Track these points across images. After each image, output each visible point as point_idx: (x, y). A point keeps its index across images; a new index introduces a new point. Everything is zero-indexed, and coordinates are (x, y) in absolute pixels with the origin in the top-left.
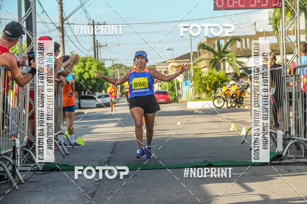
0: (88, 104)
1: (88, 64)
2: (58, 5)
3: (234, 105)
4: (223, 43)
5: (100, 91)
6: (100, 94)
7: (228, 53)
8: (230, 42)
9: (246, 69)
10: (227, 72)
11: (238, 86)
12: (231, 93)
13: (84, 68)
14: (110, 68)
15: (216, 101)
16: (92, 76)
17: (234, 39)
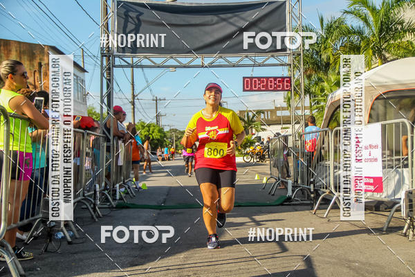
1: (151, 129)
2: (131, 86)
3: (258, 160)
4: (251, 115)
7: (255, 122)
8: (256, 114)
12: (256, 152)
13: (149, 131)
14: (168, 132)
15: (245, 158)
16: (155, 138)
17: (259, 112)
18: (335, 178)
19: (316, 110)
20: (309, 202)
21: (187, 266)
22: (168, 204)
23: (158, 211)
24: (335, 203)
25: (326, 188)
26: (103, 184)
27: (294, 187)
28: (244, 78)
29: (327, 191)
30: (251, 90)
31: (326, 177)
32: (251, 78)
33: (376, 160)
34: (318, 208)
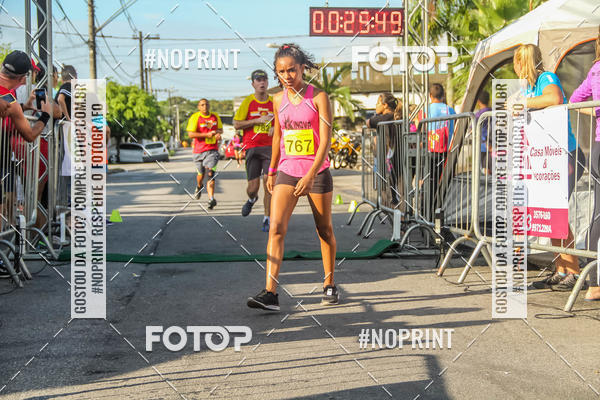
0: (131, 157)
1: (131, 97)
2: (88, 8)
3: (344, 164)
4: (331, 72)
5: (149, 138)
6: (150, 143)
7: (338, 87)
8: (342, 71)
9: (363, 111)
10: (337, 115)
11: (351, 137)
12: (340, 147)
13: (125, 102)
14: (165, 103)
16: (137, 115)
17: (347, 67)
18: (480, 208)
19: (459, 67)
20: (432, 252)
21: (194, 374)
22: (161, 253)
23: (142, 267)
24: (480, 255)
25: (464, 228)
26: (34, 214)
27: (405, 224)
28: (312, 10)
29: (466, 233)
30: (326, 34)
31: (464, 206)
32: (326, 10)
33: (556, 176)
34: (450, 265)
